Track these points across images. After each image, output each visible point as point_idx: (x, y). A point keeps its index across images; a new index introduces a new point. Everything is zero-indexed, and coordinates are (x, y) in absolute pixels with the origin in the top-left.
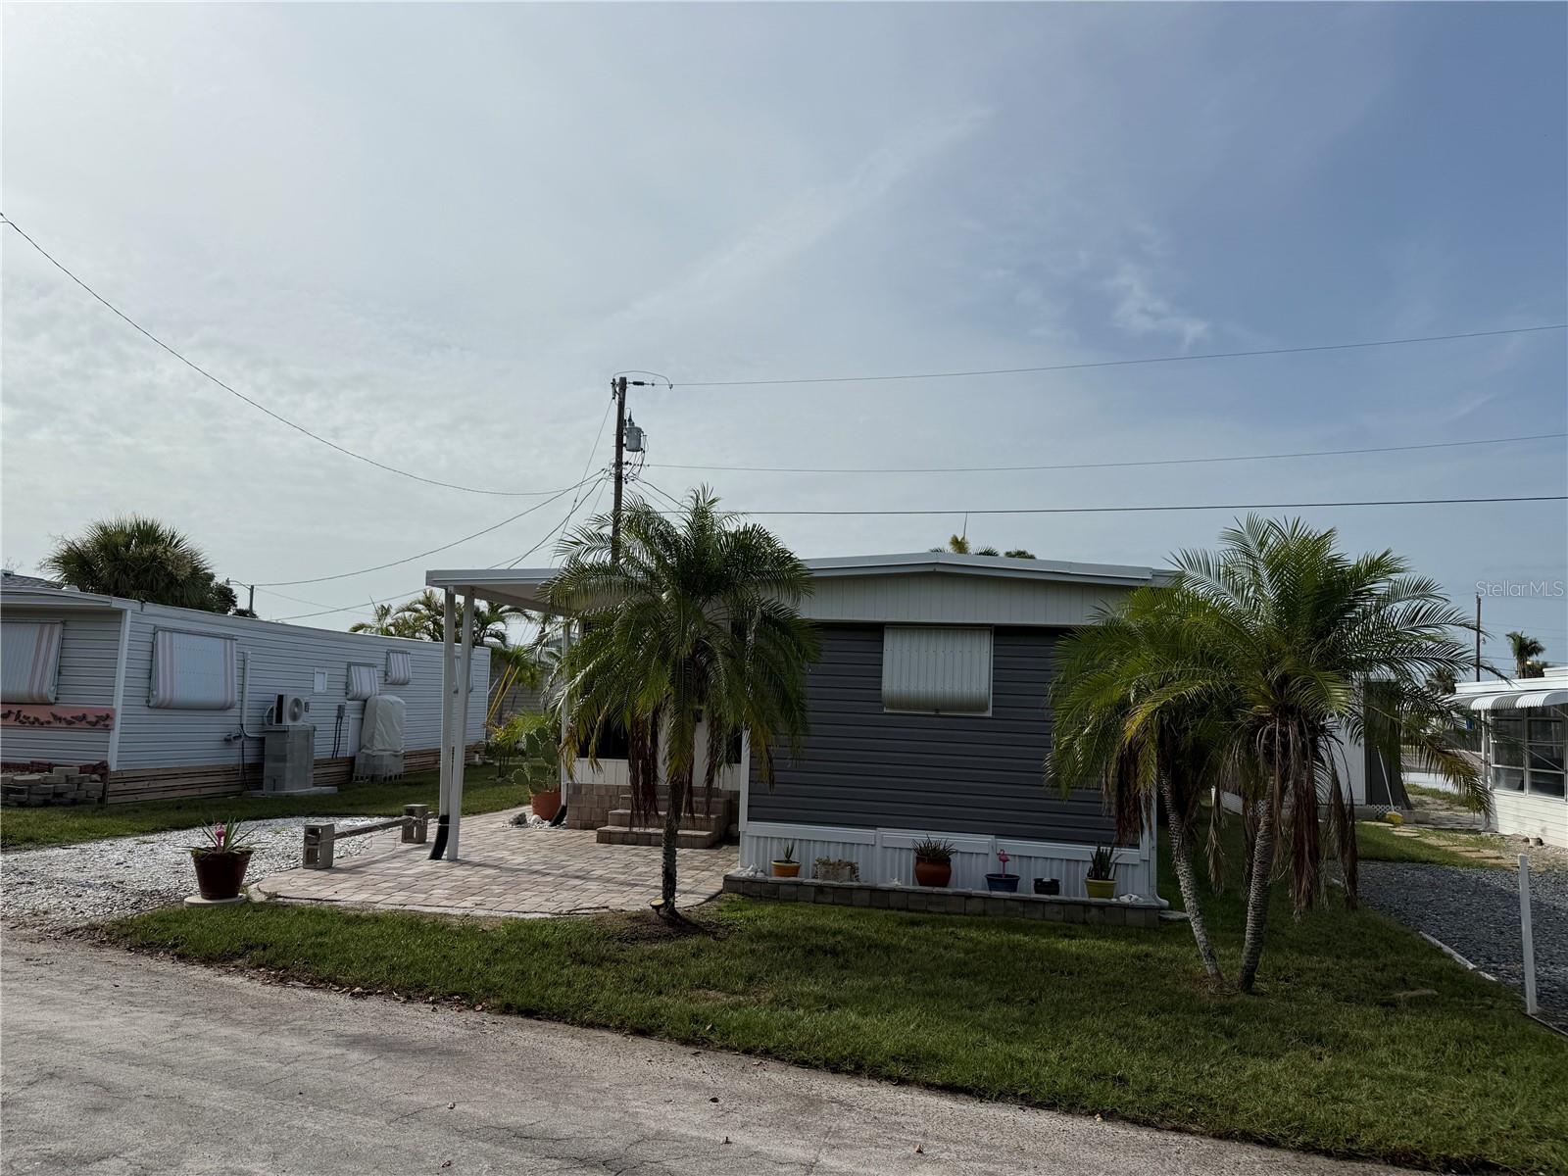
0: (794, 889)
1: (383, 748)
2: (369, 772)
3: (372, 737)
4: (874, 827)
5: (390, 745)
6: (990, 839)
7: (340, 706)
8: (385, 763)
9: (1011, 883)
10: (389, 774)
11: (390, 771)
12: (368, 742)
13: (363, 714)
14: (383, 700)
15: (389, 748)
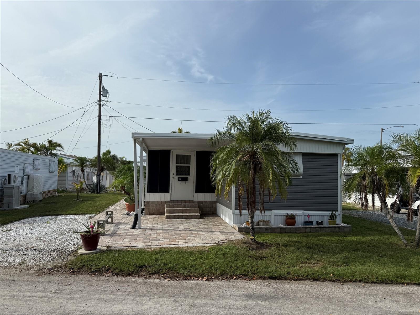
0: (259, 229)
1: (37, 191)
2: (32, 200)
3: (33, 188)
4: (271, 210)
5: (39, 190)
6: (302, 211)
7: (22, 178)
8: (38, 196)
9: (311, 223)
10: (39, 200)
11: (39, 199)
12: (31, 189)
13: (28, 180)
14: (36, 176)
15: (38, 191)
